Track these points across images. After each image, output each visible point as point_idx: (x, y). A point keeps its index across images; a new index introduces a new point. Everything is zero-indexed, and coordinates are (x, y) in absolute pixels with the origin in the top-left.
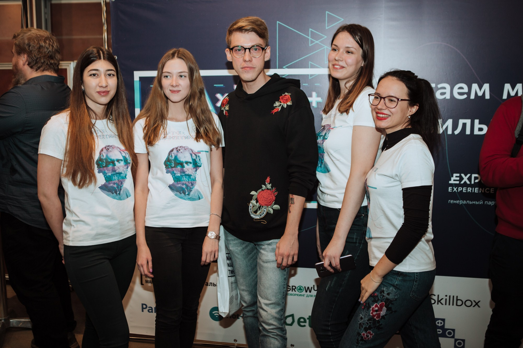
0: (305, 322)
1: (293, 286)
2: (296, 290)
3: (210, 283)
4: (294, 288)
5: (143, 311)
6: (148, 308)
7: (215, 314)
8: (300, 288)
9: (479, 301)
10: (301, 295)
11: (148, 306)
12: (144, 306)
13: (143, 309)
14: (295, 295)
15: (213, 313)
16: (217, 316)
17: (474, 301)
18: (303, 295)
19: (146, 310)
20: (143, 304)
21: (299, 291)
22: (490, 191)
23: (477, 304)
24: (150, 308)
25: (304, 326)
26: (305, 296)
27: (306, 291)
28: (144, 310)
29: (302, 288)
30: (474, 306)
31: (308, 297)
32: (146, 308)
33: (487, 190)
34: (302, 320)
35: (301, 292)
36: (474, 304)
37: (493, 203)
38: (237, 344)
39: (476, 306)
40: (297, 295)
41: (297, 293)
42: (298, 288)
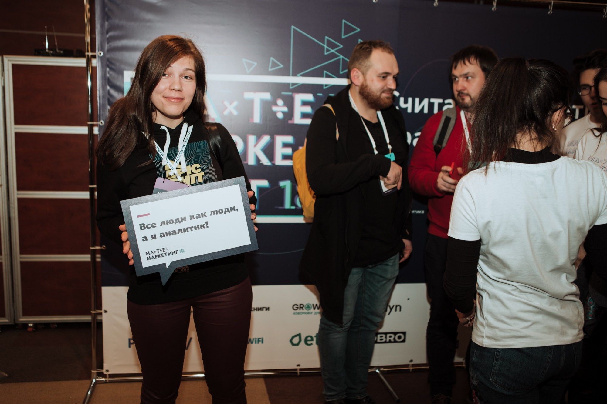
0: (312, 340)
1: (300, 305)
2: (304, 308)
4: (302, 306)
5: (130, 347)
8: (308, 306)
10: (308, 313)
13: (130, 344)
14: (303, 313)
18: (311, 313)
21: (307, 309)
25: (311, 344)
26: (313, 313)
27: (314, 309)
29: (310, 306)
31: (316, 314)
34: (309, 338)
35: (309, 310)
40: (305, 313)
41: (305, 311)
42: (306, 306)
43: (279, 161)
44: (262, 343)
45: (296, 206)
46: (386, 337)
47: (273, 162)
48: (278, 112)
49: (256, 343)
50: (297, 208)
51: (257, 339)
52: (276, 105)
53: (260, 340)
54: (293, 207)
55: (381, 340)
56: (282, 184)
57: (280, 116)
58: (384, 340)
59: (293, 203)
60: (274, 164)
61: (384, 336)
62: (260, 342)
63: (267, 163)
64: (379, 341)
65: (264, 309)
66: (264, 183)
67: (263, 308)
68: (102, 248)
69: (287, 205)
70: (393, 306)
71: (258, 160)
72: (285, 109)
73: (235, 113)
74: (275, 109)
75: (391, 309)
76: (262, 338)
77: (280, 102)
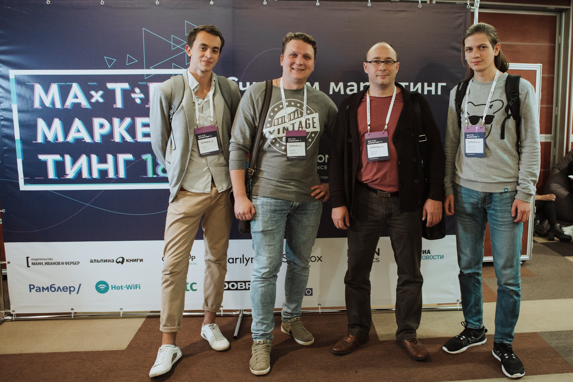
3: (94, 260)
5: (30, 291)
6: (36, 288)
7: (101, 288)
9: (321, 257)
11: (36, 287)
12: (32, 287)
13: (30, 289)
15: (99, 286)
16: (102, 289)
17: (318, 257)
19: (33, 291)
20: (30, 285)
22: (324, 168)
23: (319, 259)
24: (38, 288)
28: (32, 290)
30: (317, 261)
32: (34, 288)
33: (322, 167)
36: (317, 259)
37: (327, 177)
38: (123, 312)
39: (319, 260)
43: (140, 139)
44: (140, 288)
45: (158, 175)
46: (245, 285)
47: (135, 139)
48: (137, 98)
49: (134, 289)
50: (159, 176)
51: (135, 285)
52: (135, 92)
53: (137, 286)
54: (156, 176)
55: (241, 287)
56: (144, 157)
57: (138, 101)
58: (244, 288)
59: (155, 173)
60: (136, 141)
61: (244, 284)
62: (138, 288)
63: (131, 140)
64: (239, 288)
65: (139, 260)
66: (130, 157)
67: (137, 259)
68: (2, 211)
69: (150, 174)
70: (249, 258)
71: (123, 138)
72: (142, 96)
73: (101, 100)
74: (133, 96)
75: (247, 261)
76: (139, 285)
77: (137, 90)
